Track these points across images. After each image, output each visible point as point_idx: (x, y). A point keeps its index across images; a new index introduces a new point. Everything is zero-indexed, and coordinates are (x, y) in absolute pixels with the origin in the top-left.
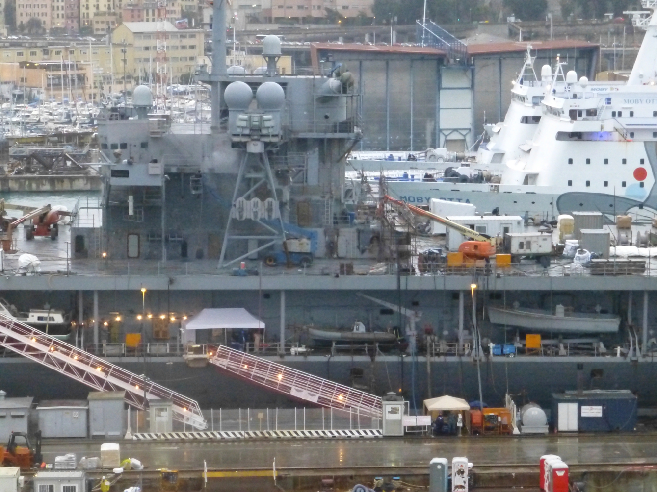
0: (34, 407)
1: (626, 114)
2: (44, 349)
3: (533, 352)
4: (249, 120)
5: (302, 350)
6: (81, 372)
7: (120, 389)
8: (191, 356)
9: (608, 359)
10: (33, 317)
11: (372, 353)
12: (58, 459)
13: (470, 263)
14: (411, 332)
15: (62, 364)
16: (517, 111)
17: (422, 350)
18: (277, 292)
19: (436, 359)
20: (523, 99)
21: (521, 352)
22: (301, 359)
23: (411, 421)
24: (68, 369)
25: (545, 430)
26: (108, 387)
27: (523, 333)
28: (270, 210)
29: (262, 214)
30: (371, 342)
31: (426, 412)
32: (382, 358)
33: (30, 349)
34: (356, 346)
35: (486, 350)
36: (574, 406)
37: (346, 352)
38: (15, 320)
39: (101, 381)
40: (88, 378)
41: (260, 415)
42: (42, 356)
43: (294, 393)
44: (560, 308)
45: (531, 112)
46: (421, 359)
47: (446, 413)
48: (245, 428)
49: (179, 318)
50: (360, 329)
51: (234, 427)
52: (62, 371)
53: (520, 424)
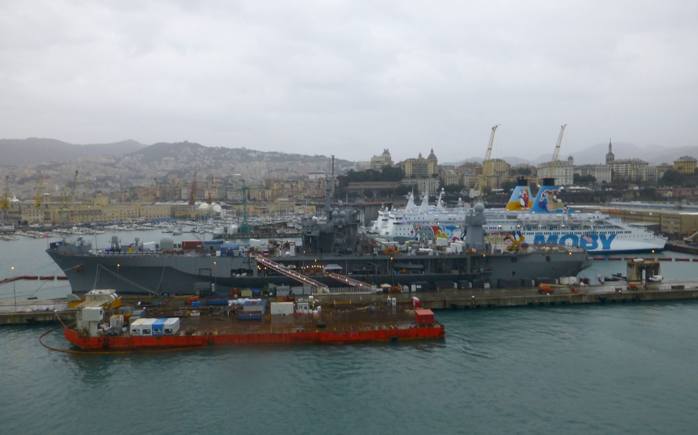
0: (290, 288)
1: (408, 218)
2: (292, 274)
3: (404, 273)
4: (339, 220)
5: (351, 273)
6: (301, 280)
7: (310, 283)
8: (326, 275)
9: (421, 274)
10: (289, 267)
11: (367, 274)
12: (299, 300)
13: (389, 253)
14: (376, 269)
15: (296, 277)
16: (380, 218)
17: (379, 273)
18: (345, 260)
19: (382, 275)
20: (382, 215)
21: (401, 273)
22: (351, 276)
23: (378, 290)
24: (298, 279)
25: (408, 291)
26: (307, 283)
27: (402, 269)
28: (343, 241)
29: (341, 242)
30: (367, 272)
31: (381, 287)
32: (370, 275)
33: (289, 274)
34: (363, 273)
35: (394, 273)
36: (415, 286)
37: (362, 274)
38: (285, 267)
39: (305, 281)
40: (302, 281)
41: (343, 289)
42: (291, 276)
43: (350, 284)
44: (410, 263)
45: (384, 218)
46: (379, 275)
47: (385, 288)
48: (340, 292)
49: (322, 267)
50: (364, 268)
51: (337, 292)
52: (296, 279)
53: (403, 290)
